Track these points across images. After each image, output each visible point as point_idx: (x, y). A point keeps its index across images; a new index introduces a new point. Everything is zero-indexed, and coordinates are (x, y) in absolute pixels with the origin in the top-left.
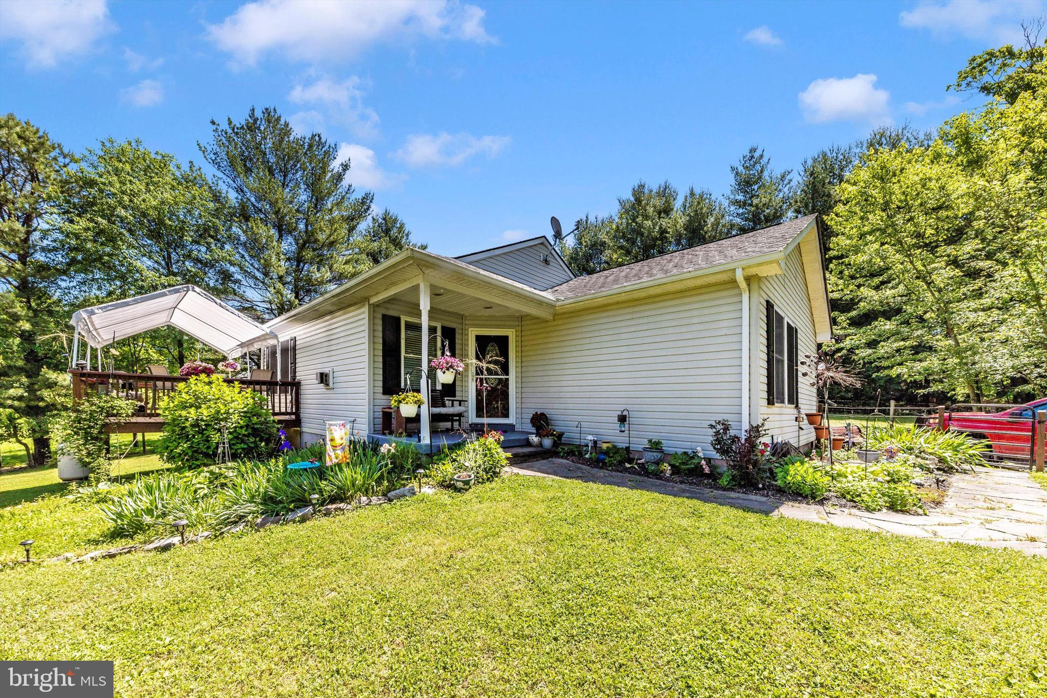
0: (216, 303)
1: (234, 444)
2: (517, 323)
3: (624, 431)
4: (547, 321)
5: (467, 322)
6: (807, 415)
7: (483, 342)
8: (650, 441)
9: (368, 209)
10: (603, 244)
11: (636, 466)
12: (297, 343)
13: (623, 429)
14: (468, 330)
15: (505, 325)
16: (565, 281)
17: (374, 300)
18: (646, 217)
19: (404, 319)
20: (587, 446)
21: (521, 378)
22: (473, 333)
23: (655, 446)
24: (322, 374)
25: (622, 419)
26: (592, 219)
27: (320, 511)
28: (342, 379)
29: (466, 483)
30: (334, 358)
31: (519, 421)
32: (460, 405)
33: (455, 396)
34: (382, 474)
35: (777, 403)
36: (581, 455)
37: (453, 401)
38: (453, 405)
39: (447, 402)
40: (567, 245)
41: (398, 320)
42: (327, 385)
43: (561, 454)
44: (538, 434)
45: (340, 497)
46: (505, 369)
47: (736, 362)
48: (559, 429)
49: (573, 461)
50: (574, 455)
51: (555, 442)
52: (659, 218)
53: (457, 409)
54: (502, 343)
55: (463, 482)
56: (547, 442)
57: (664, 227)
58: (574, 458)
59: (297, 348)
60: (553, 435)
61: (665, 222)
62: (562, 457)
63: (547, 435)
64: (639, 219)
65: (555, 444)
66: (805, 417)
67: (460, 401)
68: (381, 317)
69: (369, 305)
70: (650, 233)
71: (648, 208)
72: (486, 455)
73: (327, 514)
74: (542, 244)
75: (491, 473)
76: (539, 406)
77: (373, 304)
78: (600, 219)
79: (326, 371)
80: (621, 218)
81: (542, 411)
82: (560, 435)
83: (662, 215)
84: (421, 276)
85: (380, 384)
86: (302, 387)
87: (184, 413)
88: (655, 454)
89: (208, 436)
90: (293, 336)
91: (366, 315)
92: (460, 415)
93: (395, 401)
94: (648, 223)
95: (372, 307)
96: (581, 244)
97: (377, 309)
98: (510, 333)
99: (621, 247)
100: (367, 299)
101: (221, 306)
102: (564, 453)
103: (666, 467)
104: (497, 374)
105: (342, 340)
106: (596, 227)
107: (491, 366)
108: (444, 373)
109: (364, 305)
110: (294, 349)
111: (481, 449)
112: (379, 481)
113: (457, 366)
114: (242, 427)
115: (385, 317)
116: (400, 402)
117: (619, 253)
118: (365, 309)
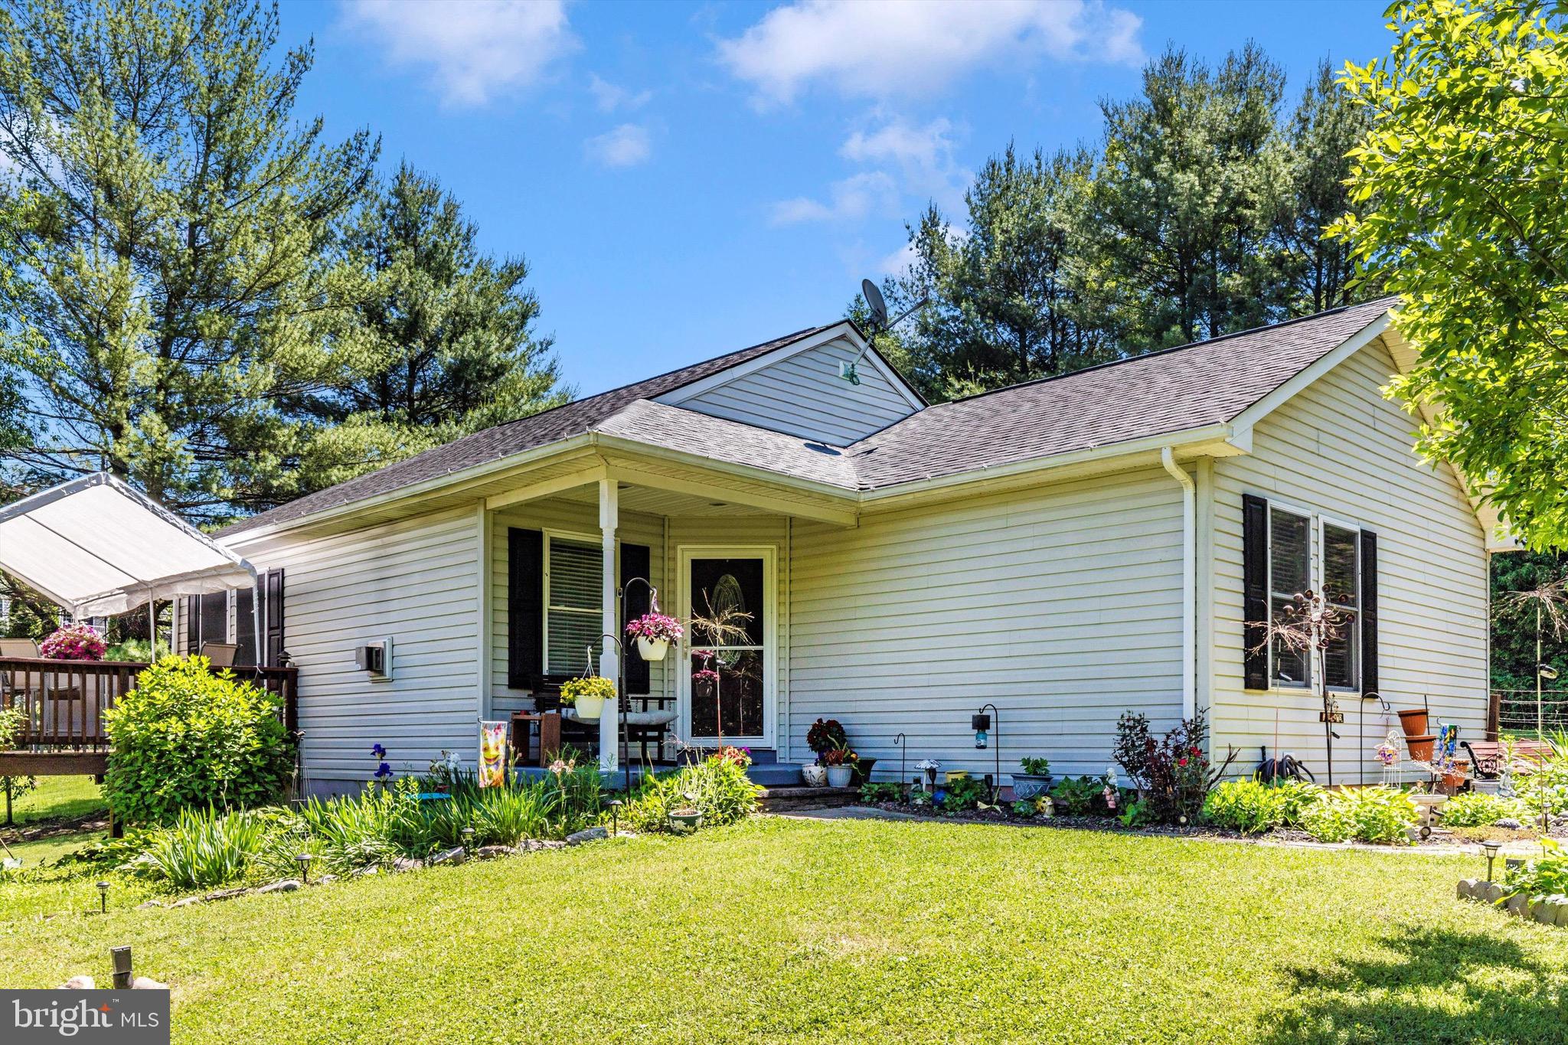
0: (146, 506)
1: (243, 785)
2: (780, 532)
3: (983, 747)
4: (842, 528)
5: (673, 532)
6: (1402, 715)
7: (705, 573)
8: (1026, 762)
9: (363, 180)
10: (1058, 236)
11: (998, 808)
12: (287, 583)
13: (983, 742)
14: (675, 548)
15: (755, 537)
16: (899, 417)
17: (494, 503)
18: (1184, 161)
19: (549, 533)
20: (918, 781)
21: (790, 649)
22: (685, 555)
23: (1036, 769)
24: (370, 650)
25: (981, 723)
26: (1024, 157)
27: (474, 854)
28: (417, 660)
29: (690, 821)
30: (392, 617)
31: (785, 742)
32: (661, 707)
33: (648, 692)
34: (559, 805)
35: (1274, 685)
36: (906, 800)
37: (645, 701)
38: (645, 709)
39: (633, 703)
40: (948, 241)
41: (538, 536)
42: (381, 672)
43: (867, 798)
44: (822, 761)
45: (495, 839)
46: (756, 633)
47: (1172, 612)
48: (864, 754)
49: (887, 809)
50: (891, 799)
51: (854, 774)
52: (1224, 160)
53: (654, 715)
54: (750, 573)
55: (684, 819)
56: (840, 776)
57: (1237, 189)
58: (890, 805)
59: (287, 592)
60: (849, 760)
61: (1238, 175)
62: (869, 804)
63: (838, 761)
64: (1162, 167)
65: (856, 780)
66: (1398, 721)
67: (661, 700)
68: (506, 534)
69: (486, 511)
70: (1193, 210)
71: (1188, 132)
72: (720, 783)
73: (486, 856)
74: (843, 337)
75: (731, 811)
76: (823, 707)
77: (493, 510)
78: (1049, 157)
79: (377, 643)
80: (1111, 159)
81: (832, 717)
82: (867, 764)
83: (1234, 151)
84: (603, 468)
85: (504, 667)
86: (301, 681)
87: (162, 726)
88: (1032, 783)
89: (204, 769)
90: (276, 566)
91: (480, 532)
92: (662, 728)
93: (570, 691)
94: (1185, 180)
95: (491, 515)
96: (988, 237)
97: (501, 518)
98: (768, 555)
99: (1112, 247)
100: (482, 500)
101: (154, 511)
102: (873, 796)
103: (1046, 803)
104: (739, 642)
105: (416, 579)
106: (1037, 182)
107: (729, 628)
108: (652, 642)
109: (474, 511)
110: (278, 596)
111: (712, 774)
112: (552, 816)
113: (673, 630)
114: (253, 754)
115: (515, 535)
116: (577, 693)
117: (1106, 263)
118: (478, 520)
